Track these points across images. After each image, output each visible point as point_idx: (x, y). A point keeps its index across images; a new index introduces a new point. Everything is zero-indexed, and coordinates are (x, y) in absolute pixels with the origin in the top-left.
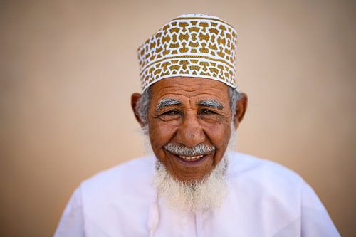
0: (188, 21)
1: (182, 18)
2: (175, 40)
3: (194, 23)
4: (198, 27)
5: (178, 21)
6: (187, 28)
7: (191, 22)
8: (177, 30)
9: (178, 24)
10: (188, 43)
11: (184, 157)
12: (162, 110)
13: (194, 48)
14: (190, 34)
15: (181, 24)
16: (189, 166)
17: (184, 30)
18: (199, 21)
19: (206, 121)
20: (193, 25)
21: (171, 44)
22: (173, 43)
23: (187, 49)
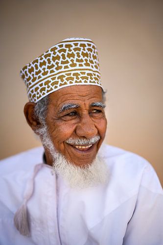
0: (72, 43)
1: (67, 41)
2: (64, 58)
3: (76, 45)
4: (80, 47)
5: (64, 44)
6: (71, 48)
7: (74, 44)
8: (65, 51)
9: (64, 46)
10: (75, 59)
11: (77, 147)
12: (64, 113)
13: (80, 63)
14: (75, 53)
15: (67, 46)
16: (84, 154)
17: (70, 50)
18: (79, 43)
19: (94, 118)
20: (75, 46)
21: (62, 61)
22: (63, 60)
23: (76, 64)
